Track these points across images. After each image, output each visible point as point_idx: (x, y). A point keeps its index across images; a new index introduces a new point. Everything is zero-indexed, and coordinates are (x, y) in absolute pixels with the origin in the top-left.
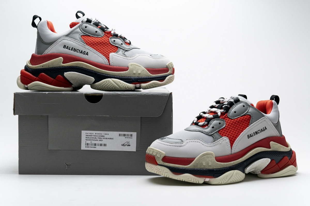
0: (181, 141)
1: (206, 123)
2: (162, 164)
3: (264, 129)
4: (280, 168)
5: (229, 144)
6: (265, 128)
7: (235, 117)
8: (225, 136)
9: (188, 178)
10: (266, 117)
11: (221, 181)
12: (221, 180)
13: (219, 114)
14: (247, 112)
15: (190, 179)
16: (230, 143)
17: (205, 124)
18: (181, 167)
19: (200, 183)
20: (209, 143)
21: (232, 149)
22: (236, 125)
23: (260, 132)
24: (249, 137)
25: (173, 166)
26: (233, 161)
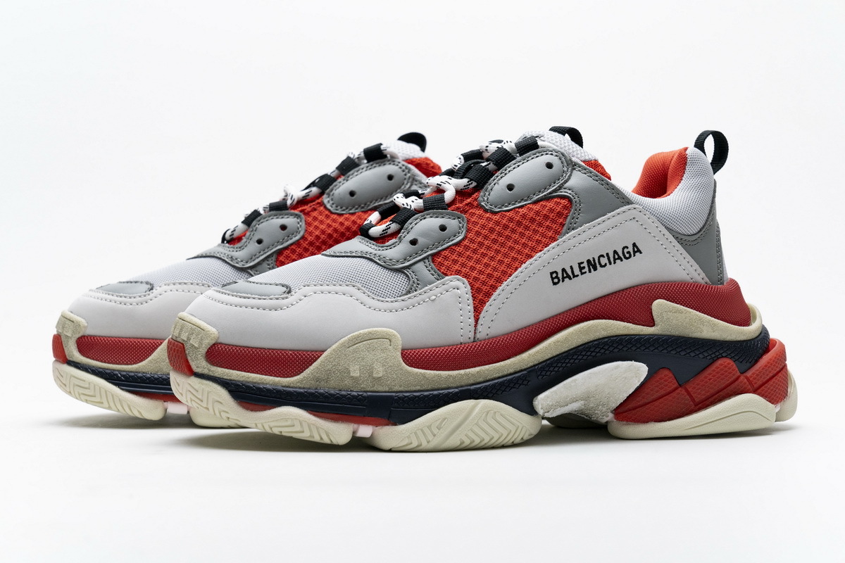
0: (284, 289)
1: (394, 227)
2: (206, 372)
3: (628, 252)
4: (697, 400)
5: (471, 301)
6: (631, 249)
7: (507, 206)
8: (458, 272)
9: (289, 423)
10: (637, 206)
11: (417, 437)
12: (416, 433)
13: (449, 195)
14: (560, 187)
15: (298, 428)
16: (471, 299)
17: (390, 231)
18: (267, 381)
19: (335, 442)
20: (387, 299)
21: (480, 322)
22: (507, 233)
23: (607, 262)
24: (556, 280)
25: (242, 379)
26: (479, 366)
